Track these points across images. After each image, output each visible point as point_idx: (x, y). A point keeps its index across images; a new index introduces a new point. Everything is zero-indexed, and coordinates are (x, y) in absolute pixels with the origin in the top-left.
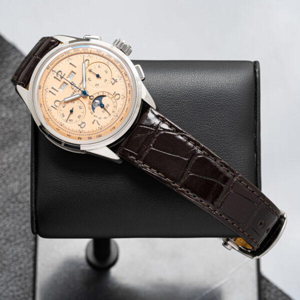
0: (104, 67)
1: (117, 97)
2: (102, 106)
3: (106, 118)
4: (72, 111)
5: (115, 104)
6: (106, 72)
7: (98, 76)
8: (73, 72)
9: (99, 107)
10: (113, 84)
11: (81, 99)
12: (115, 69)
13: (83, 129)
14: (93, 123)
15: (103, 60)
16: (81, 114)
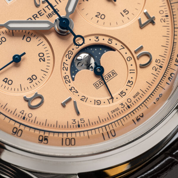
3: (98, 103)
4: (17, 60)
5: (134, 75)
10: (142, 26)
13: (34, 112)
14: (64, 105)
16: (40, 74)
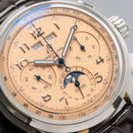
0: (92, 41)
1: (99, 79)
2: (77, 84)
4: (38, 78)
5: (94, 86)
6: (93, 47)
7: (82, 48)
8: (53, 33)
9: (73, 84)
10: (98, 63)
11: (55, 68)
12: (105, 47)
14: (60, 100)
15: (93, 32)
